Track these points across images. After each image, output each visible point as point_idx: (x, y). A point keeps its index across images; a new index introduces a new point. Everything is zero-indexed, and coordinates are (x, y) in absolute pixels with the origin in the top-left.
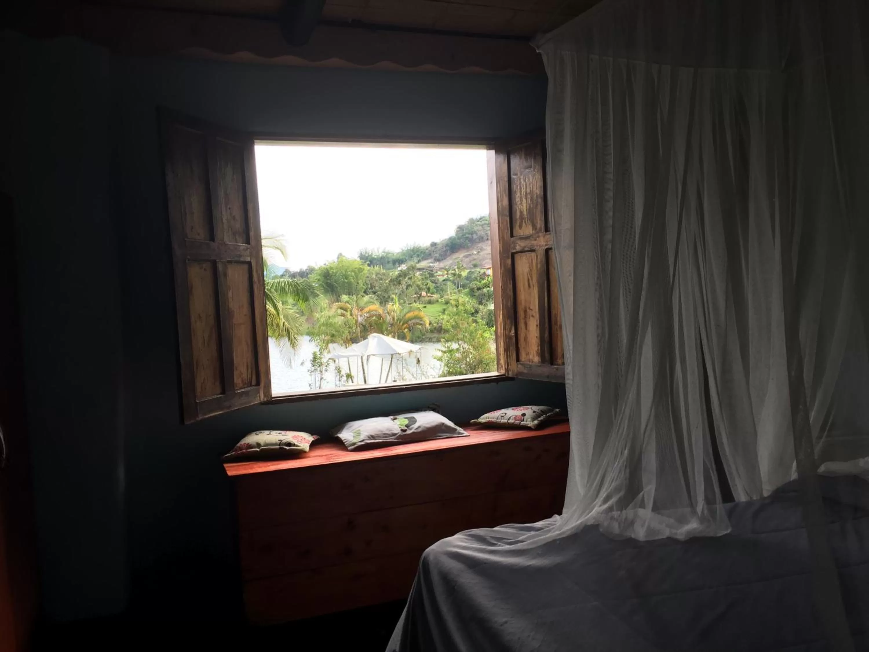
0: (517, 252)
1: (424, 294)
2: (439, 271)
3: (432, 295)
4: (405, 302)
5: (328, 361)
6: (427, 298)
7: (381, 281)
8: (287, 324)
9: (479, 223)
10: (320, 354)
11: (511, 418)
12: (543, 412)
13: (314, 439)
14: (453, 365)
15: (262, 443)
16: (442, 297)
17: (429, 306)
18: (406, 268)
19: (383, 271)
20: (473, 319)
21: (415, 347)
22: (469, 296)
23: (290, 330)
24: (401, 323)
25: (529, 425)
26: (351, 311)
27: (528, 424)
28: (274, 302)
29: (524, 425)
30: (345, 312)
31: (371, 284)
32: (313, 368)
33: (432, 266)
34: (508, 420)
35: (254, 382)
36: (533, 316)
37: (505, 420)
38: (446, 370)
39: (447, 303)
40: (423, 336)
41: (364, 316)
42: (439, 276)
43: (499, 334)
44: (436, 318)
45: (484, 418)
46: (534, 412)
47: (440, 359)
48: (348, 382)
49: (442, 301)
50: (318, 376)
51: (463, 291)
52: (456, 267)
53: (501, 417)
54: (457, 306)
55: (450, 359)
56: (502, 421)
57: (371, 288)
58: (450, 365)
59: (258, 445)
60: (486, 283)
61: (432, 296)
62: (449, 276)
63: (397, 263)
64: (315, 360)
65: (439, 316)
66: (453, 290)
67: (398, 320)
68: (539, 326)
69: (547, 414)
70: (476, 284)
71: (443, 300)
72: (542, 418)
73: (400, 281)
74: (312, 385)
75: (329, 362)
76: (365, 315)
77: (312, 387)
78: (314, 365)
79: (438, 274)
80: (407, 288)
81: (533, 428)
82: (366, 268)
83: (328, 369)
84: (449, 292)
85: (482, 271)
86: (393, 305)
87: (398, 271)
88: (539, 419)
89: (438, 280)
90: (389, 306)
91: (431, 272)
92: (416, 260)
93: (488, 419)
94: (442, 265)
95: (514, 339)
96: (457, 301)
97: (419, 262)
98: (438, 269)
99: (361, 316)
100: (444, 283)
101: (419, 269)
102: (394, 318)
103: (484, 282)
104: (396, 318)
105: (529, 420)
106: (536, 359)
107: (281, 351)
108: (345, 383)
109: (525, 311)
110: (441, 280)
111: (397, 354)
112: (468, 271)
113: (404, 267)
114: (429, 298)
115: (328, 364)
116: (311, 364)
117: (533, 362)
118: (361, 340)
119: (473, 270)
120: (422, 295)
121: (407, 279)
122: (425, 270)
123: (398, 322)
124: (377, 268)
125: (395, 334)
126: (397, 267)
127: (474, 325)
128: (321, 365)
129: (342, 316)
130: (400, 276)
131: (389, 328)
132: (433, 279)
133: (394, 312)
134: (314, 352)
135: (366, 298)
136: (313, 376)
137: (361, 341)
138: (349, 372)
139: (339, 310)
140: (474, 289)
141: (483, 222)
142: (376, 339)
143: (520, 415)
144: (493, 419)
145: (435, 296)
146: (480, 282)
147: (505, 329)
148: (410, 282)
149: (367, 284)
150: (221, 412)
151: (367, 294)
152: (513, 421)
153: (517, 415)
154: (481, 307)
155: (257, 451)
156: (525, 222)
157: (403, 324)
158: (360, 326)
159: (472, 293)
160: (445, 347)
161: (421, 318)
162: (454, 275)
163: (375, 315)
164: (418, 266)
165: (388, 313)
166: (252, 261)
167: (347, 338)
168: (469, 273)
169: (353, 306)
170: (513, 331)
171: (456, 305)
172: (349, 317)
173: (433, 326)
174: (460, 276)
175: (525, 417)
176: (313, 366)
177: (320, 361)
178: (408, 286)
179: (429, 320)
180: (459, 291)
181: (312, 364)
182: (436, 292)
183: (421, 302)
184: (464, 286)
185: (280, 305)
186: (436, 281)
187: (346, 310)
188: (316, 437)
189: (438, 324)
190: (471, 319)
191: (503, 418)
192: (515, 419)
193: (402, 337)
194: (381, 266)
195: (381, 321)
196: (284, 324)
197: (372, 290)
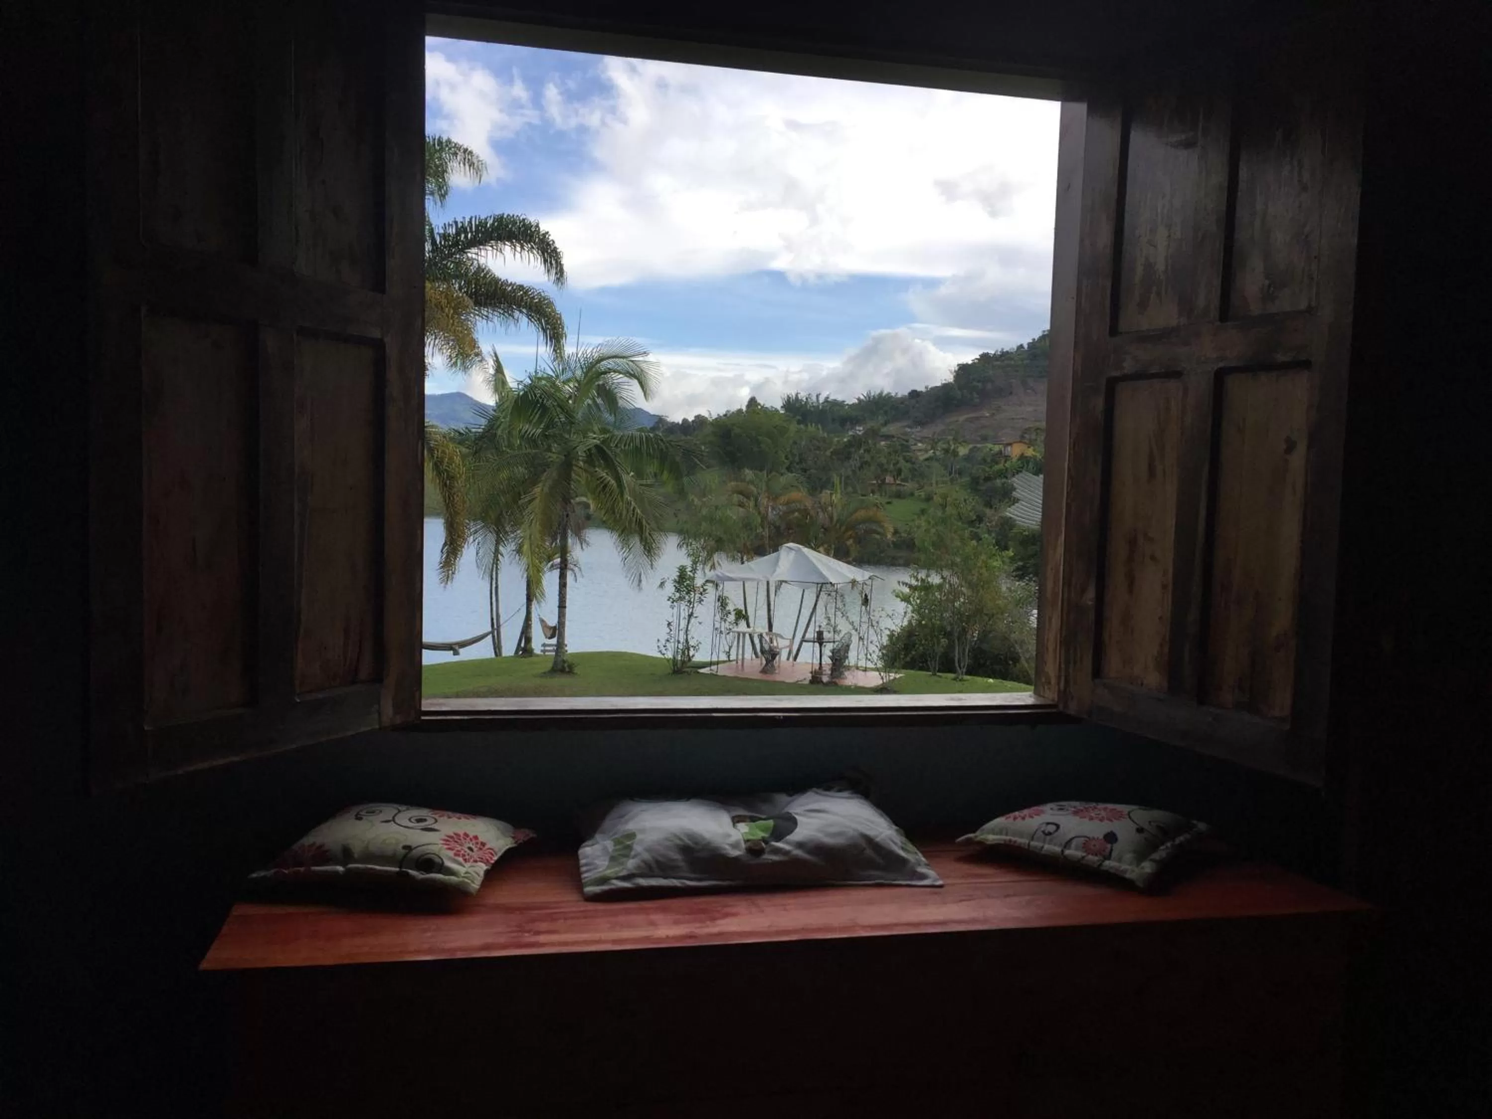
0: (1126, 378)
1: (889, 479)
2: (920, 441)
3: (903, 483)
4: (855, 492)
5: (704, 584)
6: (894, 488)
7: (818, 452)
8: (639, 512)
9: (998, 363)
10: (691, 571)
11: (1074, 843)
12: (1165, 833)
13: (516, 842)
14: (930, 613)
15: (357, 848)
16: (921, 487)
17: (895, 501)
18: (862, 432)
19: (822, 434)
20: (971, 532)
21: (860, 574)
22: (969, 491)
23: (644, 523)
24: (843, 528)
25: (1128, 876)
26: (756, 500)
27: (1125, 871)
28: (618, 471)
29: (1112, 871)
30: (745, 500)
31: (800, 455)
32: (678, 595)
33: (909, 432)
34: (1065, 847)
35: (364, 672)
36: (1153, 558)
37: (1055, 845)
38: (916, 620)
39: (929, 499)
40: (882, 552)
41: (779, 509)
42: (920, 450)
43: (1049, 594)
44: (907, 524)
45: (993, 832)
46: (1140, 830)
47: (906, 599)
48: (737, 624)
49: (920, 496)
50: (684, 610)
51: (959, 480)
52: (950, 438)
53: (1043, 836)
54: (944, 506)
55: (925, 601)
56: (1046, 847)
57: (800, 462)
58: (923, 610)
59: (346, 855)
60: (1001, 470)
61: (904, 486)
62: (938, 453)
63: (848, 423)
64: (684, 582)
65: (913, 520)
66: (943, 476)
67: (838, 521)
68: (1170, 587)
69: (1174, 841)
70: (984, 470)
71: (923, 494)
72: (1161, 853)
73: (849, 453)
74: (672, 624)
75: (705, 587)
76: (781, 507)
77: (672, 628)
78: (679, 589)
79: (918, 448)
80: (861, 468)
81: (1140, 884)
82: (793, 427)
83: (703, 598)
84: (934, 481)
85: (997, 448)
86: (831, 494)
87: (848, 436)
88: (1156, 856)
89: (917, 458)
90: (825, 495)
91: (905, 443)
92: (881, 419)
93: (1007, 834)
94: (927, 432)
95: (1092, 616)
96: (945, 497)
97: (885, 424)
98: (919, 439)
99: (773, 509)
100: (926, 463)
101: (887, 437)
102: (831, 518)
103: (997, 467)
104: (835, 518)
105: (1129, 856)
106: (1153, 679)
107: (626, 559)
108: (731, 627)
109: (1132, 543)
110: (921, 458)
111: (827, 583)
112: (971, 446)
113: (860, 430)
114: (898, 487)
115: (705, 590)
116: (674, 588)
117: (1142, 684)
118: (770, 551)
119: (979, 446)
120: (887, 481)
121: (862, 451)
122: (895, 439)
123: (838, 525)
124: (812, 428)
125: (830, 546)
126: (848, 430)
127: (974, 542)
128: (690, 589)
129: (740, 506)
130: (850, 444)
131: (821, 535)
132: (908, 456)
133: (832, 506)
134: (681, 566)
135: (788, 478)
136: (675, 609)
137: (770, 553)
138: (742, 608)
139: (735, 495)
140: (978, 478)
141: (1006, 362)
142: (792, 554)
143: (1101, 837)
144: (1021, 836)
145: (909, 486)
146: (991, 467)
147: (1067, 583)
148: (867, 457)
149: (794, 455)
150: (236, 759)
151: (792, 472)
152: (1079, 854)
153: (1091, 836)
154: (988, 512)
155: (337, 872)
156: (1159, 294)
157: (847, 530)
158: (769, 527)
159: (975, 484)
160: (917, 580)
161: (878, 522)
162: (946, 451)
163: (799, 510)
164: (884, 430)
165: (821, 507)
166: (386, 340)
167: (745, 545)
168: (971, 450)
169: (761, 489)
170: (1091, 594)
171: (941, 505)
172: (751, 510)
173: (901, 537)
174: (955, 454)
175: (1115, 846)
176: (678, 592)
177: (691, 584)
178: (864, 465)
179: (894, 527)
180: (952, 480)
181: (676, 588)
182: (912, 480)
183: (884, 494)
184: (960, 473)
185: (628, 478)
186: (913, 460)
187: (748, 498)
188: (526, 834)
189: (909, 534)
190: (967, 533)
191: (1048, 838)
192: (1086, 846)
193: (841, 554)
194: (820, 426)
195: (807, 521)
196: (634, 511)
197: (802, 467)
